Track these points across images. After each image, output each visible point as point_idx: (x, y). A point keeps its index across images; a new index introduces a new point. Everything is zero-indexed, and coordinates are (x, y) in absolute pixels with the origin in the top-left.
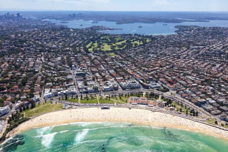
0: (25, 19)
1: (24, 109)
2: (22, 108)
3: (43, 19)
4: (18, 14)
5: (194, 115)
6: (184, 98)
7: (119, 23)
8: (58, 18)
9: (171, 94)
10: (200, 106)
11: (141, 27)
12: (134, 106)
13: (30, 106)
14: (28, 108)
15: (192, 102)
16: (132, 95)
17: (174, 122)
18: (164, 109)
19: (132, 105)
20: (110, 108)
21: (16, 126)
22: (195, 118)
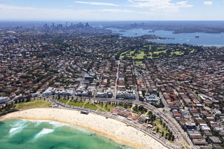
0: (92, 27)
1: (20, 102)
2: (18, 101)
3: (107, 27)
4: (87, 24)
5: (169, 139)
6: (175, 118)
7: (177, 32)
8: (121, 27)
9: (164, 111)
10: (185, 130)
11: (198, 37)
12: (113, 116)
13: (26, 100)
14: (23, 101)
15: (180, 125)
16: (120, 105)
17: (139, 141)
18: (140, 126)
19: (111, 115)
20: (89, 113)
22: (168, 142)
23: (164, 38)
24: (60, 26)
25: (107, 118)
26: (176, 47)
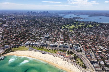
0: (49, 13)
1: (14, 47)
2: (13, 47)
3: (57, 13)
5: (84, 68)
6: (87, 57)
7: (90, 16)
9: (82, 54)
10: (92, 64)
11: (101, 18)
12: (57, 55)
13: (17, 47)
14: (16, 47)
15: (90, 61)
16: (61, 50)
17: (69, 68)
18: (70, 61)
20: (46, 54)
21: (7, 53)
23: (84, 19)
24: (35, 12)
25: (54, 56)
26: (90, 23)
